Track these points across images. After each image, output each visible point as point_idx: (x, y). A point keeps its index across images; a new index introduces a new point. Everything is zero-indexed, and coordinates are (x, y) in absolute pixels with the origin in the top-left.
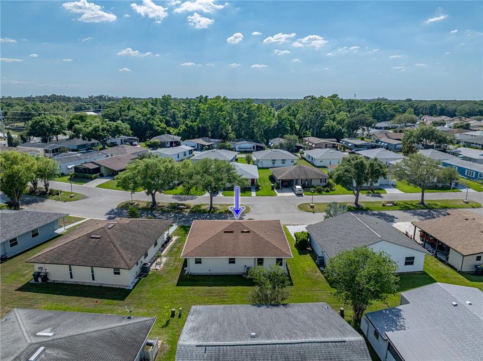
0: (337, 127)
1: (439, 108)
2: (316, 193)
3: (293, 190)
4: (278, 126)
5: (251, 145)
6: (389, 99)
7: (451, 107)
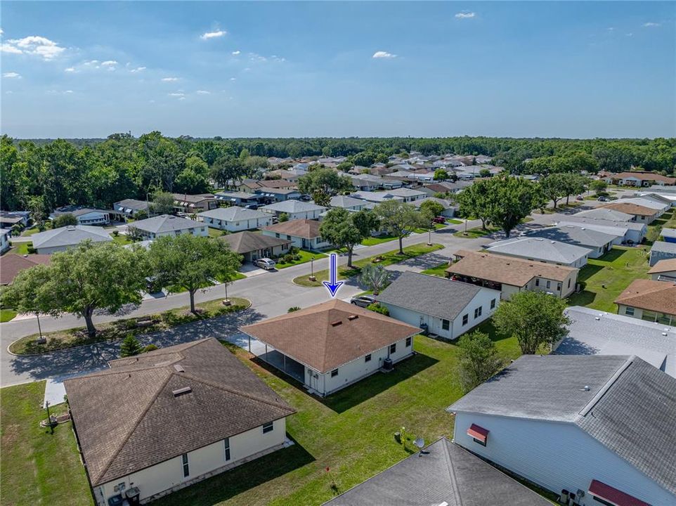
0: (197, 177)
1: (266, 147)
2: (287, 264)
3: (256, 266)
4: (119, 180)
5: (103, 214)
6: (194, 137)
7: (280, 147)
